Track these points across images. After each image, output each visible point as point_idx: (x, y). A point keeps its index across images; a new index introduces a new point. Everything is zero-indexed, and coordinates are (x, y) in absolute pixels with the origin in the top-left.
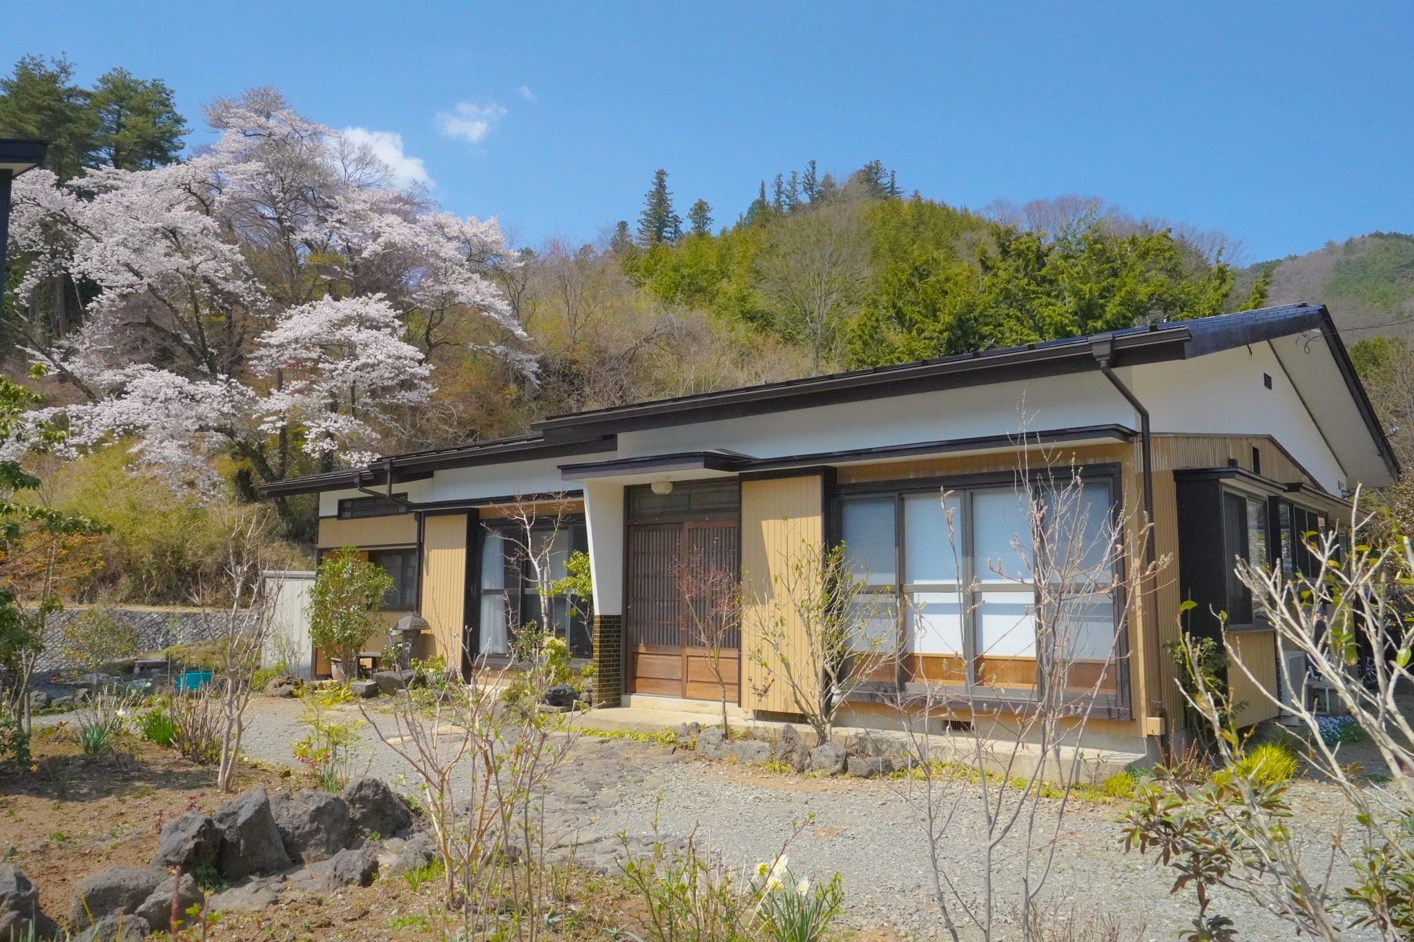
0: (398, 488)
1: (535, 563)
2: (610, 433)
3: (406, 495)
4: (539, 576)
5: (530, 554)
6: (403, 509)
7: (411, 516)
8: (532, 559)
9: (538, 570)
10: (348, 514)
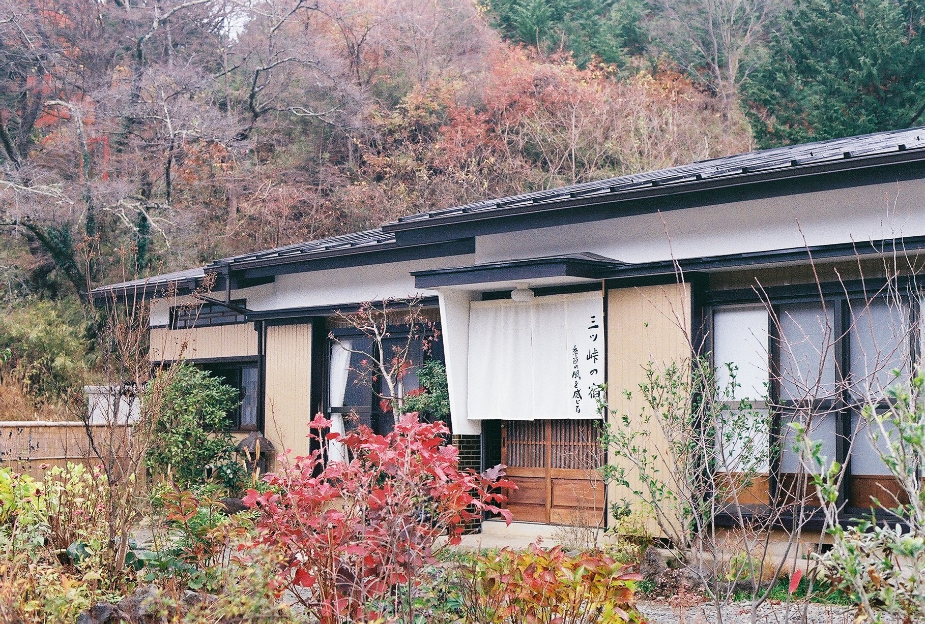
0: (237, 294)
1: (388, 378)
2: (468, 235)
3: (244, 301)
4: (392, 392)
5: (382, 369)
6: (241, 318)
7: (251, 325)
8: (385, 373)
9: (391, 385)
10: (180, 323)
